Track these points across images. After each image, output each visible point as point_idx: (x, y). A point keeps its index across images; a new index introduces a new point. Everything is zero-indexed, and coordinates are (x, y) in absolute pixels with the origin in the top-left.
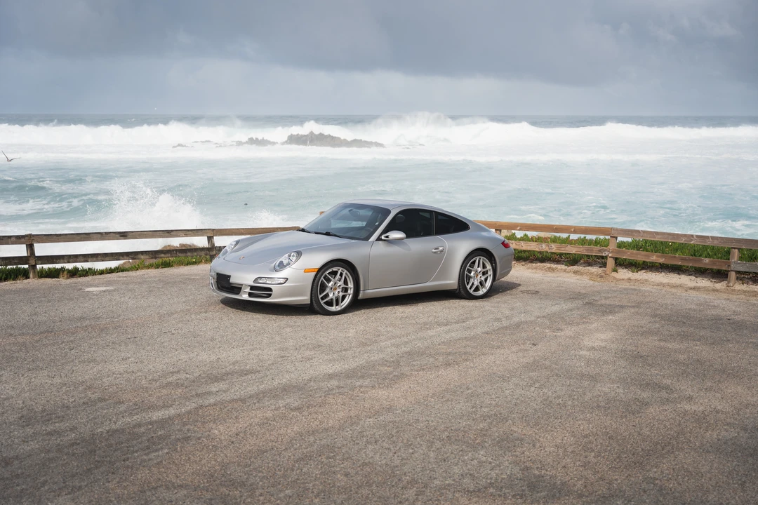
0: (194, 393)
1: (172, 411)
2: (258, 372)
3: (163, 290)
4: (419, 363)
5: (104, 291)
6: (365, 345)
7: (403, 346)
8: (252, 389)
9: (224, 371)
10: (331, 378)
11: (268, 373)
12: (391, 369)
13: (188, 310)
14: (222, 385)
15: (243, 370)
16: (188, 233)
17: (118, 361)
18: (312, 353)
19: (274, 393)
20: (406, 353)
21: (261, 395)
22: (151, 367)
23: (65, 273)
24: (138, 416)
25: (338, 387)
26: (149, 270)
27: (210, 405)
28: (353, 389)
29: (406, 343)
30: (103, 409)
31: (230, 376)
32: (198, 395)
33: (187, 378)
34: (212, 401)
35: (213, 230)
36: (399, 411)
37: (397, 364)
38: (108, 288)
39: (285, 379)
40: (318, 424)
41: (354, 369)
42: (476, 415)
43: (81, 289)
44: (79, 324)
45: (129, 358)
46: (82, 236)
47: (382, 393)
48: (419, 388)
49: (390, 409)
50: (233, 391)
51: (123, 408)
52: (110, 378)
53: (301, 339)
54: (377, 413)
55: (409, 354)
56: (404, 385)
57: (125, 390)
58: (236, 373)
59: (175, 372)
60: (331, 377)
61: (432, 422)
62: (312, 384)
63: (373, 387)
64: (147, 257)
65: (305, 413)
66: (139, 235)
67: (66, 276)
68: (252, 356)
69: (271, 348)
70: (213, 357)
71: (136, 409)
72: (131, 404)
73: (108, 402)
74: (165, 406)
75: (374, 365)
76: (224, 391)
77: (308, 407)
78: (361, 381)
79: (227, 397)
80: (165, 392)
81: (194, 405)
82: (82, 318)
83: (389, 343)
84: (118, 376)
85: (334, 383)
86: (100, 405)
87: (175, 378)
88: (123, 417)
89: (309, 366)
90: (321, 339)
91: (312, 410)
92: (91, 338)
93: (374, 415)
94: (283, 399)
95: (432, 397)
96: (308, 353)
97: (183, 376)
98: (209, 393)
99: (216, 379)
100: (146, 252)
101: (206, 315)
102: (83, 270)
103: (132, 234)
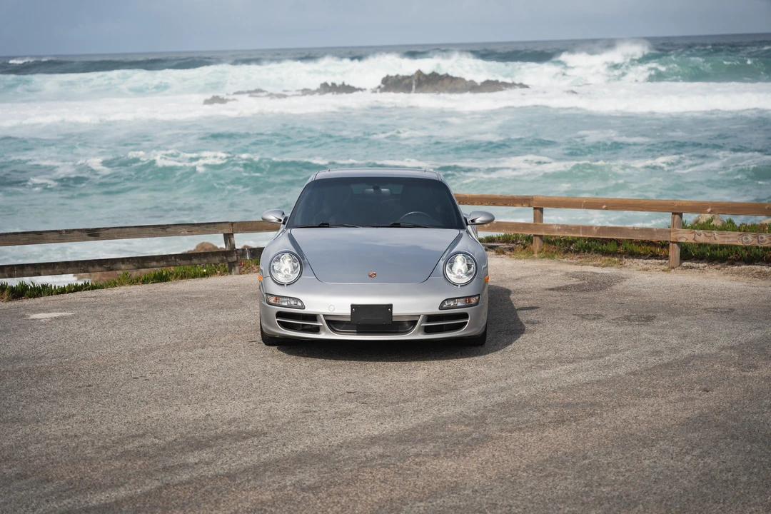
0: (160, 466)
1: (123, 493)
2: (265, 434)
3: (146, 315)
4: (516, 419)
5: (57, 319)
6: (437, 392)
7: (496, 395)
8: (249, 460)
9: (213, 433)
10: (374, 444)
11: (279, 436)
12: (470, 429)
13: (177, 345)
14: (206, 455)
15: (242, 432)
16: (194, 228)
17: (57, 419)
18: (353, 406)
19: (280, 466)
20: (498, 405)
21: (262, 469)
22: (103, 428)
23: (6, 293)
24: (70, 500)
25: (382, 456)
26: (132, 287)
27: (181, 483)
28: (403, 458)
29: (503, 389)
30: (20, 490)
31: (220, 441)
32: (165, 469)
33: (155, 445)
34: (185, 477)
35: (232, 223)
36: (468, 492)
37: (481, 421)
38: (63, 314)
39: (301, 446)
40: (339, 510)
41: (413, 429)
42: (588, 497)
43: (24, 316)
44: (10, 367)
45: (74, 415)
46: (31, 236)
47: (447, 466)
48: (507, 457)
49: (454, 489)
50: (219, 463)
51: (50, 488)
52: (39, 446)
53: (341, 385)
54: (434, 494)
55: (505, 406)
56: (484, 454)
57: (58, 462)
58: (230, 436)
59: (139, 436)
60: (373, 441)
61: (517, 507)
62: (343, 451)
63: (435, 455)
64: (131, 266)
65: (322, 495)
66: (118, 233)
67: (6, 298)
68: (259, 411)
69: (291, 400)
70: (201, 414)
71: (68, 489)
72: (63, 482)
73: (29, 480)
74: (114, 486)
75: (445, 423)
76: (207, 464)
77: (329, 486)
78: (419, 447)
79: (209, 471)
80: (117, 464)
81: (157, 483)
82: (17, 358)
83: (475, 390)
84: (53, 441)
85: (378, 450)
86: (16, 484)
87: (136, 444)
88: (47, 501)
89: (344, 425)
90: (370, 384)
91: (334, 490)
92: (23, 388)
93: (428, 498)
94: (293, 474)
95: (524, 471)
96: (346, 406)
97: (149, 441)
98: (185, 466)
99: (199, 445)
100: (128, 259)
101: (203, 351)
102: (34, 289)
103: (106, 232)
